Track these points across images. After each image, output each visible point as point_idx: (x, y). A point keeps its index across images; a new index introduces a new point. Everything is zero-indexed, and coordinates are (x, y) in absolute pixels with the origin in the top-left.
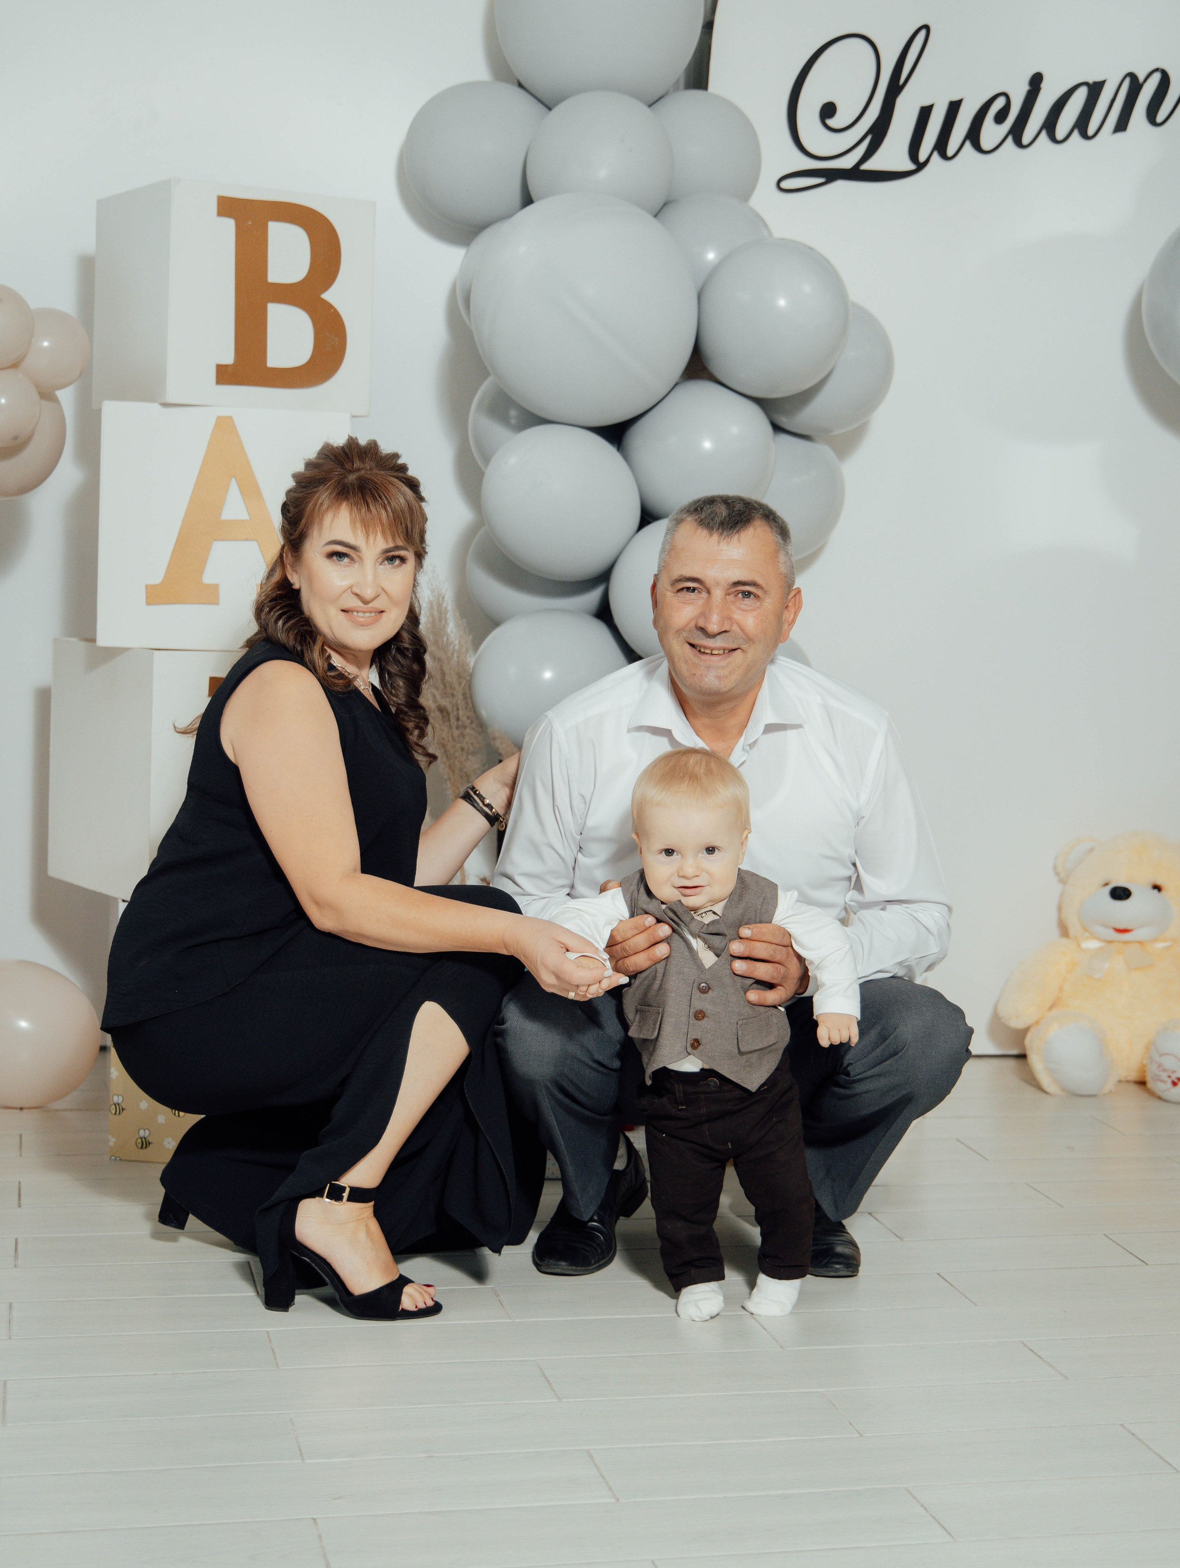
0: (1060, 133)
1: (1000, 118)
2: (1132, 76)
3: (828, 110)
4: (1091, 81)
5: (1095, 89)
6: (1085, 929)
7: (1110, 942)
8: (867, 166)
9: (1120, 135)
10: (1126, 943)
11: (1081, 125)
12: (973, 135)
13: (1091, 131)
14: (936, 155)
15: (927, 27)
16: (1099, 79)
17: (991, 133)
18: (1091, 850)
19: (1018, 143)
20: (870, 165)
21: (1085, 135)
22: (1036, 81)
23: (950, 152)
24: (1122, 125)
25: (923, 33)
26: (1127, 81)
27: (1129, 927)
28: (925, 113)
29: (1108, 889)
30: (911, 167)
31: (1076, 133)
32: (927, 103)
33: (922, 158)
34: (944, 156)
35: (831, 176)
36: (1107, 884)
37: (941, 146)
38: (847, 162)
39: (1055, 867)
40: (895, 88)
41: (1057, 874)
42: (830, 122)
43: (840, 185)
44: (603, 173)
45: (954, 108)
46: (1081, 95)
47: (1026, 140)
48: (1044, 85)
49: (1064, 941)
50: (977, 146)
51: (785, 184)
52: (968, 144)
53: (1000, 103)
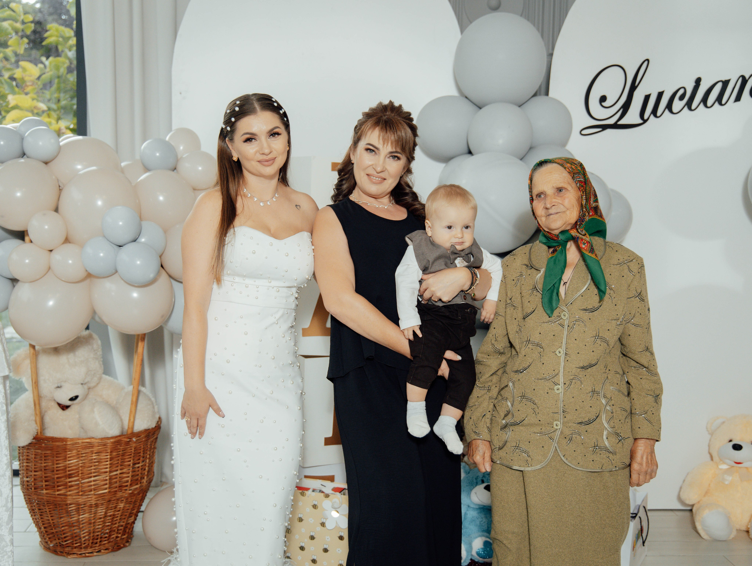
0: (709, 103)
1: (682, 98)
2: (743, 77)
3: (603, 99)
4: (723, 79)
5: (726, 83)
6: (721, 460)
7: (733, 467)
9: (737, 103)
10: (740, 468)
11: (719, 99)
12: (669, 107)
13: (724, 102)
14: (652, 116)
15: (648, 60)
16: (727, 79)
17: (677, 105)
18: (724, 422)
19: (690, 109)
20: (622, 122)
21: (721, 104)
22: (698, 81)
23: (658, 114)
24: (738, 99)
25: (646, 63)
26: (741, 79)
27: (741, 462)
28: (647, 98)
29: (732, 444)
30: (641, 122)
31: (717, 103)
32: (648, 93)
33: (646, 117)
34: (656, 116)
35: (604, 127)
36: (731, 441)
37: (654, 112)
38: (612, 121)
39: (707, 428)
40: (633, 88)
41: (708, 431)
42: (604, 104)
43: (609, 131)
44: (501, 142)
45: (660, 94)
46: (719, 87)
47: (693, 107)
48: (702, 83)
49: (712, 462)
50: (671, 111)
51: (583, 132)
52: (667, 111)
53: (681, 92)
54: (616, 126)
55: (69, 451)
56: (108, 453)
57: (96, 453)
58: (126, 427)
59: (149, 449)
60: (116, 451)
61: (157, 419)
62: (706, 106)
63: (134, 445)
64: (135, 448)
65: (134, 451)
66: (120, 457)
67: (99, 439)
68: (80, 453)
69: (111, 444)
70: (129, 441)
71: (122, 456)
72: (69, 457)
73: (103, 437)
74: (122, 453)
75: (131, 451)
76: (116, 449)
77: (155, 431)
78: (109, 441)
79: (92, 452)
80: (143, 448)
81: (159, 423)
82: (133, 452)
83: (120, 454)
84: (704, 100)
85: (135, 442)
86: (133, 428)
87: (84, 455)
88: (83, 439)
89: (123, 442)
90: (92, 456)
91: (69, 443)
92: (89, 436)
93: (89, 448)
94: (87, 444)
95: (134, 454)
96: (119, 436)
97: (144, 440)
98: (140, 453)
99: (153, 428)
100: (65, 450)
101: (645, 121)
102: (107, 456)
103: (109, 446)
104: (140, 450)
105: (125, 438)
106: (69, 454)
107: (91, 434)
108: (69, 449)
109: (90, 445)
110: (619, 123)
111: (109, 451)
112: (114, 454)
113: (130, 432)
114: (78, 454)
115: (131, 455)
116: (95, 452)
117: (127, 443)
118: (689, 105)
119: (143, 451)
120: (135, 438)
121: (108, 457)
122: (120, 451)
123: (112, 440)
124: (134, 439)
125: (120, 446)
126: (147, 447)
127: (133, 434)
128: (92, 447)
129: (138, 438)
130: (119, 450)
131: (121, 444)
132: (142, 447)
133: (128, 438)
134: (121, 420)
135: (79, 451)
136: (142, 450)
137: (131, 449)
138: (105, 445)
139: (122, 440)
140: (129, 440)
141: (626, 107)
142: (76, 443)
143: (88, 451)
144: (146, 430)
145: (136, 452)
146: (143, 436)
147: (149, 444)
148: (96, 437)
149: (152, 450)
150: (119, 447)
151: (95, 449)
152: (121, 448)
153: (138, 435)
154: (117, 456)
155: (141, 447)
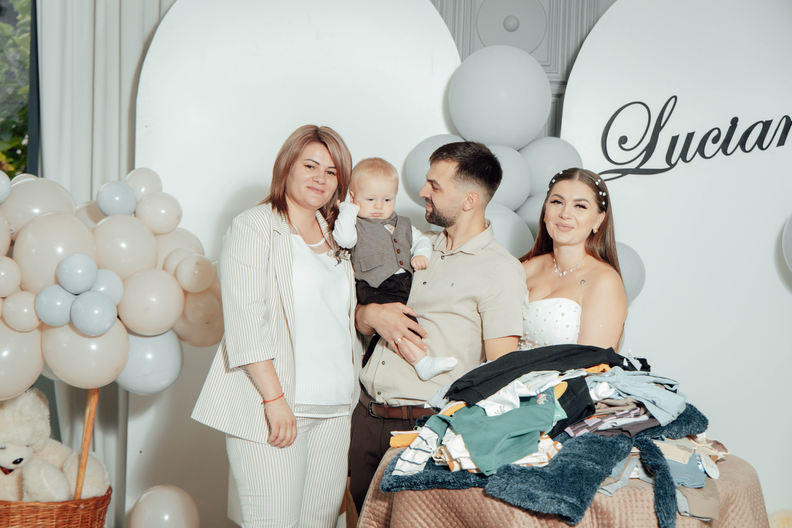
0: (748, 146)
1: (715, 140)
2: (787, 117)
3: (623, 140)
4: (764, 121)
5: (767, 125)
8: (643, 167)
9: (781, 147)
11: (760, 142)
12: (701, 150)
13: (764, 146)
14: (681, 161)
15: (676, 97)
16: (769, 119)
17: (710, 148)
19: (725, 153)
20: (645, 167)
21: (761, 148)
22: (735, 122)
23: (688, 159)
24: (781, 142)
25: (674, 99)
26: (785, 119)
28: (675, 140)
30: (669, 166)
31: (756, 147)
32: (675, 134)
33: (673, 162)
34: (685, 161)
35: (624, 172)
37: (683, 156)
38: (633, 165)
40: (658, 128)
42: (623, 146)
43: (629, 177)
45: (690, 136)
46: (760, 127)
47: (729, 151)
48: (739, 123)
50: (703, 155)
52: (698, 153)
53: (715, 133)
54: (638, 171)
55: (12, 516)
56: (53, 519)
57: (41, 519)
58: (73, 493)
59: (97, 520)
60: (62, 518)
61: (107, 488)
62: (744, 149)
63: (82, 513)
64: (82, 517)
65: (82, 519)
66: (66, 525)
67: (45, 503)
68: (24, 517)
69: (57, 510)
70: (77, 508)
71: (68, 524)
72: (12, 522)
73: (49, 501)
74: (69, 521)
75: (78, 519)
76: (62, 516)
77: (104, 501)
78: (55, 506)
79: (37, 517)
80: (92, 517)
81: (110, 492)
82: (80, 520)
83: (66, 521)
84: (742, 143)
85: (83, 510)
86: (80, 494)
87: (28, 520)
88: (27, 503)
89: (69, 508)
90: (37, 522)
91: (12, 506)
92: (34, 500)
93: (33, 512)
94: (31, 508)
95: (81, 522)
96: (66, 502)
97: (92, 508)
98: (88, 522)
99: (102, 497)
100: (8, 514)
101: (672, 166)
102: (52, 522)
103: (55, 513)
104: (88, 519)
105: (72, 504)
106: (12, 519)
107: (35, 498)
108: (12, 513)
109: (34, 509)
110: (642, 167)
111: (55, 517)
112: (60, 521)
113: (77, 498)
114: (23, 519)
115: (78, 523)
116: (40, 517)
117: (75, 510)
118: (724, 148)
119: (91, 521)
120: (83, 504)
121: (54, 523)
122: (66, 519)
123: (59, 505)
124: (82, 506)
125: (67, 513)
126: (96, 517)
127: (81, 501)
128: (37, 512)
129: (86, 506)
130: (65, 517)
131: (68, 510)
132: (90, 516)
133: (76, 504)
134: (69, 485)
135: (23, 516)
136: (90, 519)
137: (78, 517)
138: (50, 510)
139: (69, 506)
140: (76, 506)
141: (650, 150)
142: (20, 507)
143: (32, 515)
144: (94, 498)
145: (83, 521)
146: (91, 503)
147: (98, 513)
148: (41, 501)
149: (101, 522)
150: (65, 513)
151: (40, 514)
152: (68, 514)
153: (86, 502)
154: (64, 523)
155: (88, 516)
